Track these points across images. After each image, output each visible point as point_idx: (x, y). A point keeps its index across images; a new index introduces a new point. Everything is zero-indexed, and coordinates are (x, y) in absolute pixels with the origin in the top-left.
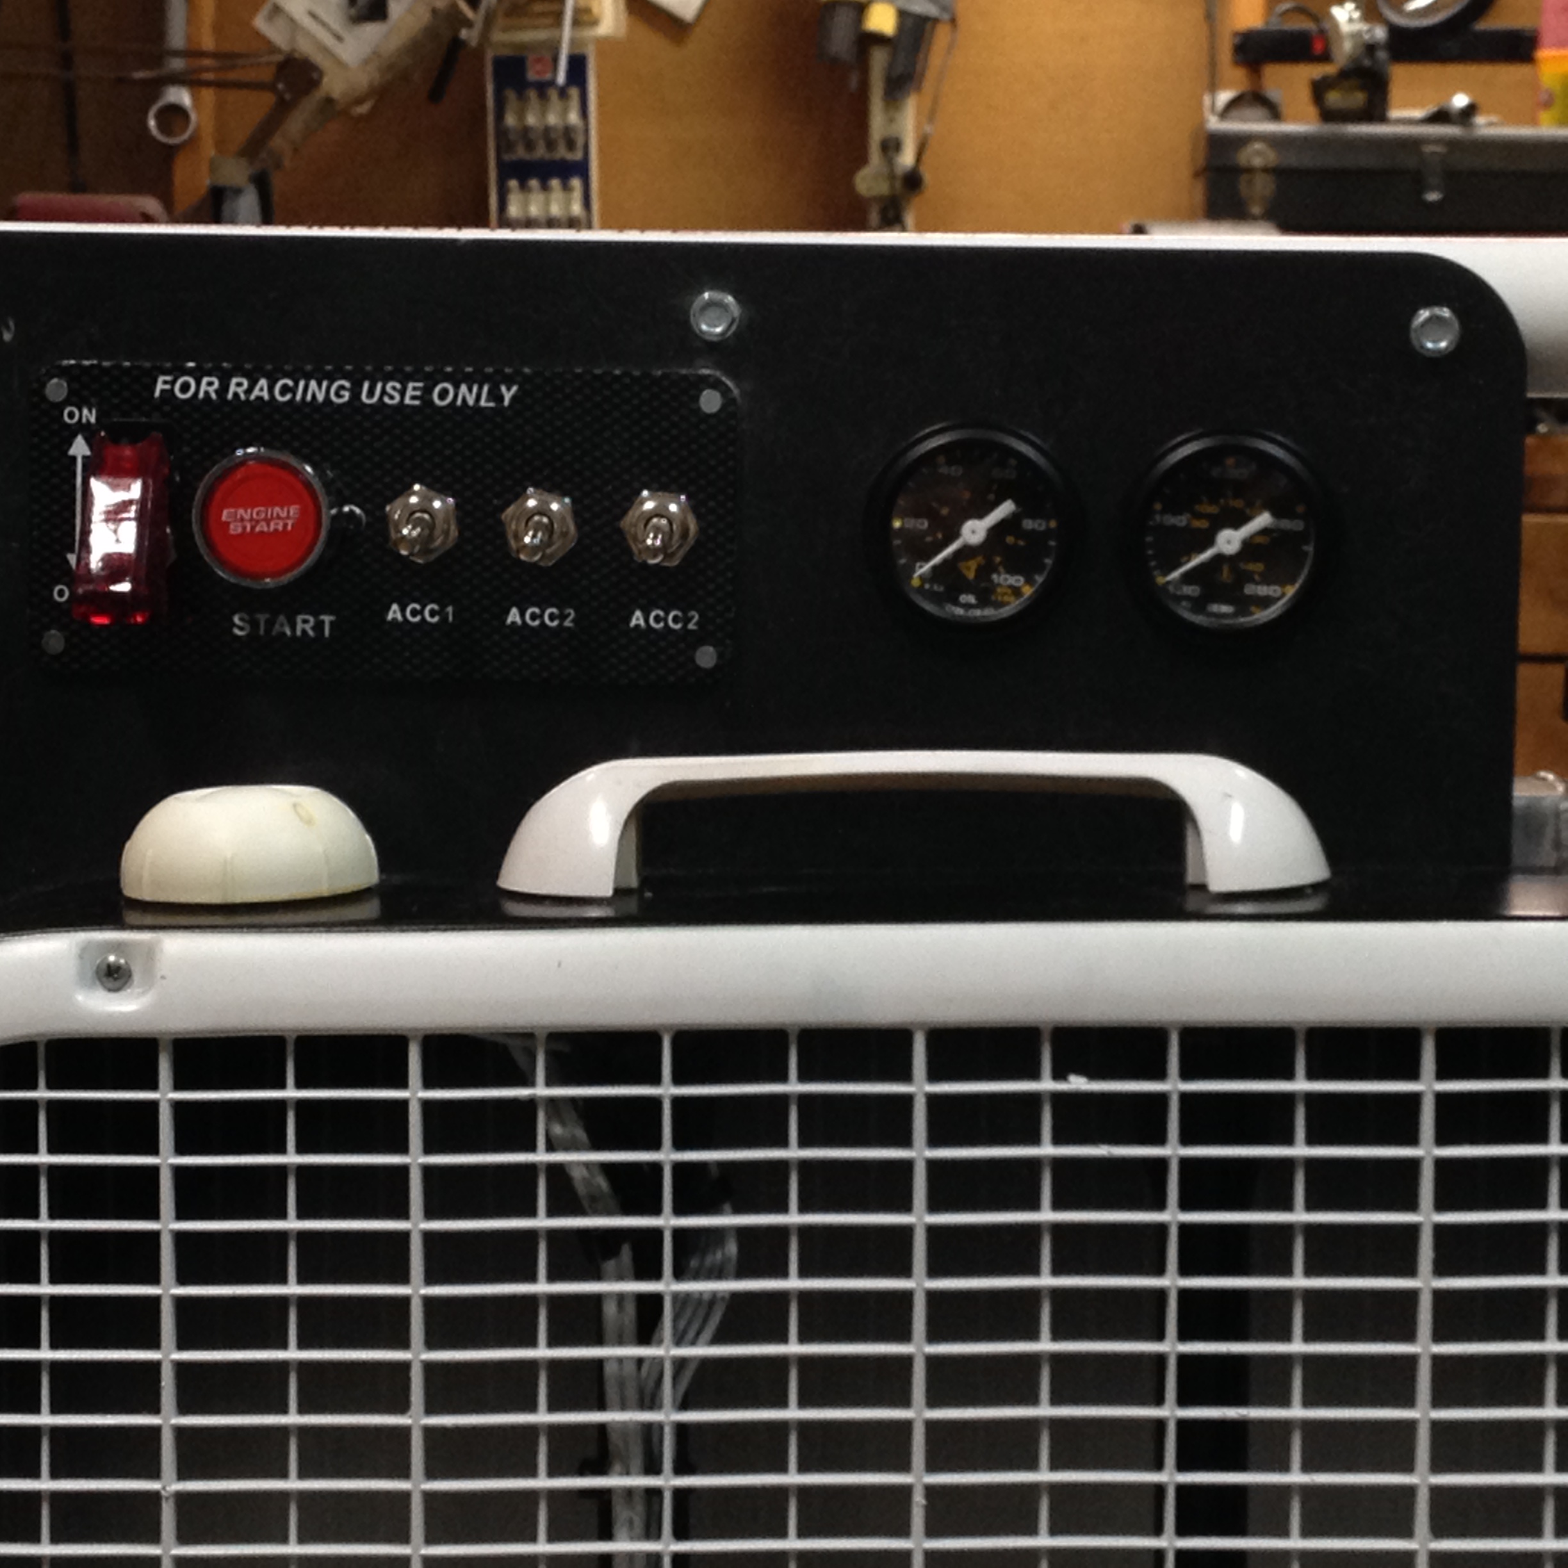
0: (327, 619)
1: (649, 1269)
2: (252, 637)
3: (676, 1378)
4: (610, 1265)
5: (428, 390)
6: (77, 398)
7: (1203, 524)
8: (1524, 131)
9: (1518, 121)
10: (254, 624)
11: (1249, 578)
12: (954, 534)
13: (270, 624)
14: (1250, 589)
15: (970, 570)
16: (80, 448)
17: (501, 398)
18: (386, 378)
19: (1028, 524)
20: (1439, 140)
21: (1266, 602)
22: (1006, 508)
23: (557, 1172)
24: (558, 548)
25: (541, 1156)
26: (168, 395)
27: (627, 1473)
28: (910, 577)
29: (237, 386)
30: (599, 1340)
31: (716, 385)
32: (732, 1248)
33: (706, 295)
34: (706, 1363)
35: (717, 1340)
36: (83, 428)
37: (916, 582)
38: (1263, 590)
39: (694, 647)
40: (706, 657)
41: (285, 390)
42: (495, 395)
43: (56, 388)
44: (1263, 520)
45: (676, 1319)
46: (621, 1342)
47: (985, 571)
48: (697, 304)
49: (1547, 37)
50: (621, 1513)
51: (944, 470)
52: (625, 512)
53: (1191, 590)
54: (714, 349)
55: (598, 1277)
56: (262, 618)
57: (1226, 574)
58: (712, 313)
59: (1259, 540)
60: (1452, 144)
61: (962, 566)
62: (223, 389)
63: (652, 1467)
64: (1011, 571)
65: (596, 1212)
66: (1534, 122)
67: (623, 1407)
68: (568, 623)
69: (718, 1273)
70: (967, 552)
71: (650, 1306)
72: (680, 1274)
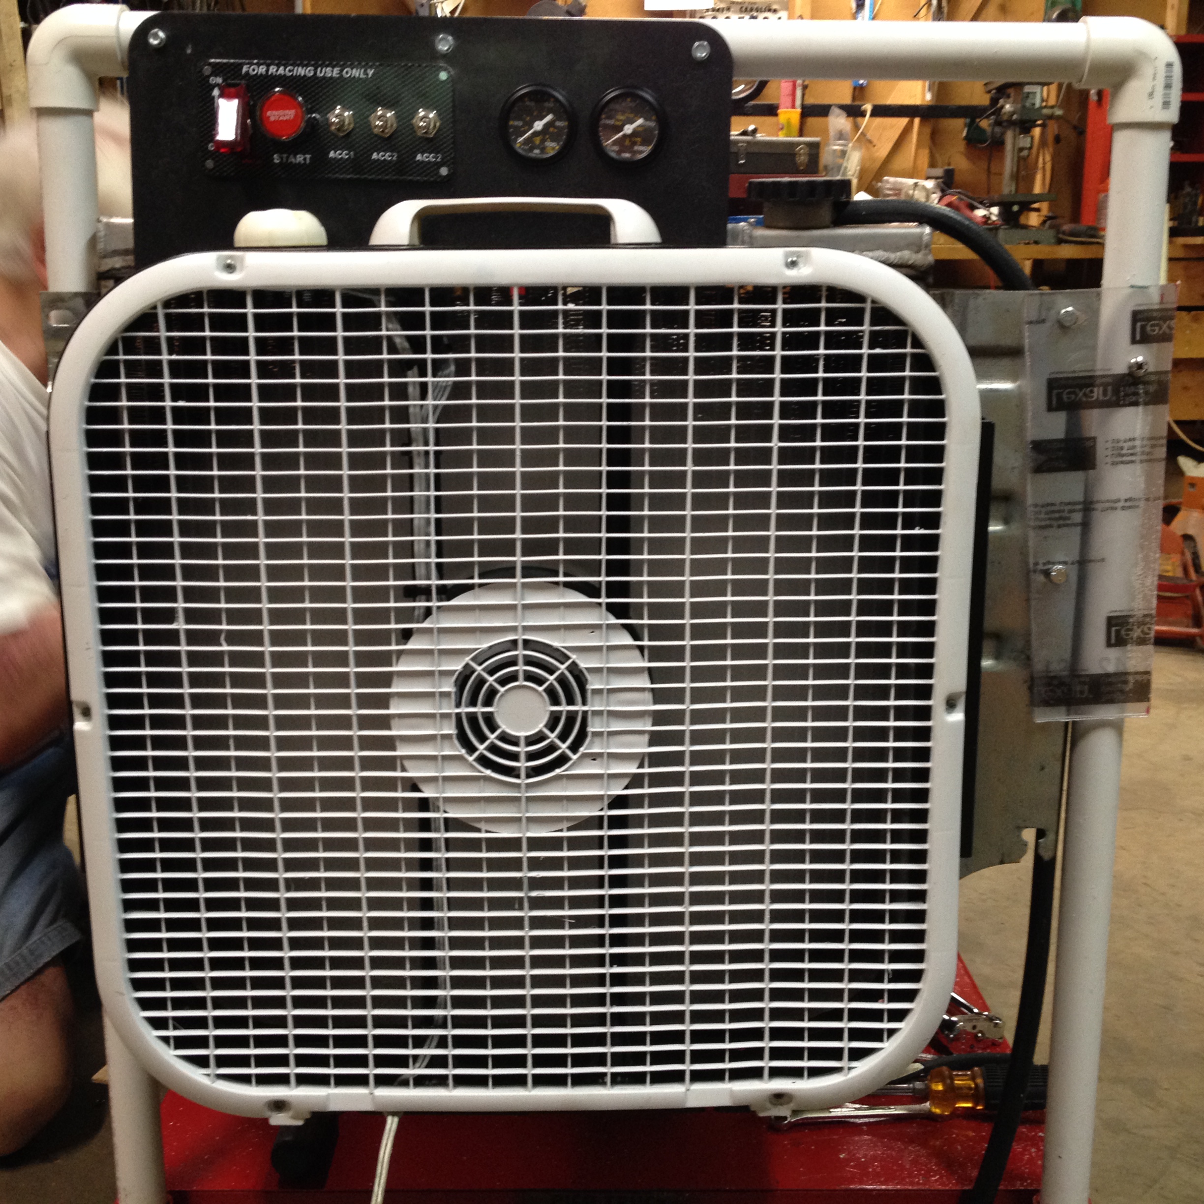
0: (308, 156)
1: (423, 374)
2: (281, 163)
3: (434, 413)
4: (410, 373)
5: (342, 71)
6: (215, 74)
7: (619, 123)
8: (774, 139)
9: (772, 135)
10: (282, 158)
11: (634, 143)
12: (531, 127)
13: (288, 158)
14: (636, 148)
15: (537, 140)
16: (216, 92)
17: (367, 74)
18: (327, 66)
19: (558, 124)
20: (743, 142)
21: (641, 152)
22: (549, 118)
23: (390, 338)
24: (389, 131)
25: (384, 333)
26: (247, 73)
27: (417, 446)
28: (516, 143)
29: (273, 69)
30: (407, 399)
31: (445, 70)
32: (452, 368)
33: (441, 36)
34: (446, 407)
35: (448, 399)
36: (217, 85)
37: (518, 145)
38: (641, 148)
39: (439, 168)
40: (444, 171)
41: (290, 71)
42: (366, 73)
43: (207, 70)
44: (640, 121)
45: (434, 391)
46: (415, 400)
47: (543, 141)
48: (437, 41)
49: (782, 106)
50: (416, 460)
51: (528, 103)
52: (413, 118)
53: (616, 148)
54: (445, 56)
55: (405, 376)
56: (285, 156)
57: (627, 143)
58: (443, 42)
59: (640, 129)
60: (748, 142)
61: (534, 139)
62: (267, 71)
63: (426, 444)
64: (552, 141)
65: (403, 353)
66: (777, 136)
67: (416, 423)
68: (394, 158)
69: (448, 376)
70: (536, 134)
71: (424, 386)
72: (434, 376)
